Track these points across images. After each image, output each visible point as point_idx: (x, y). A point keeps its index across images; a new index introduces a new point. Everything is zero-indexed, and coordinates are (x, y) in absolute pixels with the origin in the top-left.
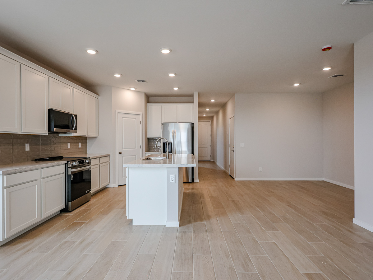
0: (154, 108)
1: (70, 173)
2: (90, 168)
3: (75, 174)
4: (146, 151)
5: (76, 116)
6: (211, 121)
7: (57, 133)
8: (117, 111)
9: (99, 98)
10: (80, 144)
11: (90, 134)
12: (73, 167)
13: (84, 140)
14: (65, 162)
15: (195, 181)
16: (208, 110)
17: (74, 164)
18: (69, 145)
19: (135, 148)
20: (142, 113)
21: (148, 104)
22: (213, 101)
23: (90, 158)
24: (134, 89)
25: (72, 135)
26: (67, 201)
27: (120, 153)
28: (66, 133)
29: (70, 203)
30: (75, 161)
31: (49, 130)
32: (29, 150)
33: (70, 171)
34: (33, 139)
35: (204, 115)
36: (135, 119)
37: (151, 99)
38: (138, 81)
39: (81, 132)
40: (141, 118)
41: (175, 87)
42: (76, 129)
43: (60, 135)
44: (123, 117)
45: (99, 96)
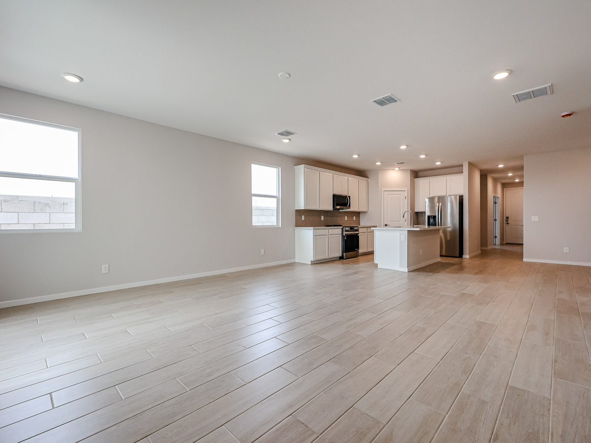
0: (422, 183)
1: (344, 234)
2: (358, 234)
3: (347, 236)
5: (349, 197)
7: (339, 209)
8: (383, 189)
9: (369, 180)
10: (354, 217)
11: (360, 210)
12: (346, 231)
13: (358, 214)
14: (342, 227)
15: (464, 256)
16: (510, 175)
17: (347, 229)
18: (346, 217)
19: (400, 221)
20: (407, 188)
21: (416, 179)
22: (501, 166)
24: (398, 169)
25: (347, 210)
26: (343, 252)
27: (386, 225)
28: (343, 209)
29: (344, 254)
30: (348, 227)
31: (333, 207)
32: (323, 220)
33: (345, 233)
34: (325, 213)
35: (517, 180)
36: (400, 195)
37: (420, 174)
39: (353, 208)
40: (406, 194)
41: (437, 162)
42: (349, 206)
43: (340, 211)
44: (388, 195)
45: (368, 178)
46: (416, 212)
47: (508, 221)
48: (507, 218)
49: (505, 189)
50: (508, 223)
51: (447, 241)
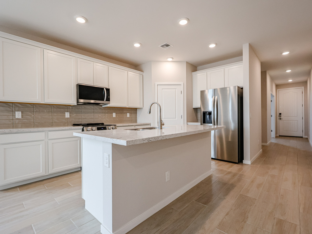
0: (200, 76)
4: (187, 122)
6: (303, 87)
8: (157, 83)
9: (144, 74)
10: (128, 114)
13: (133, 111)
15: (244, 162)
16: (289, 71)
18: (114, 114)
19: (176, 118)
20: (183, 82)
21: (194, 73)
22: (286, 53)
23: (117, 126)
24: (170, 59)
32: (69, 117)
35: (290, 81)
36: (175, 90)
37: (198, 66)
38: (162, 46)
40: (182, 88)
41: (210, 44)
42: (108, 100)
43: (103, 106)
44: (162, 89)
45: (143, 72)
46: (194, 108)
47: (281, 117)
48: (280, 114)
49: (278, 90)
50: (280, 119)
51: (228, 142)
